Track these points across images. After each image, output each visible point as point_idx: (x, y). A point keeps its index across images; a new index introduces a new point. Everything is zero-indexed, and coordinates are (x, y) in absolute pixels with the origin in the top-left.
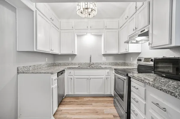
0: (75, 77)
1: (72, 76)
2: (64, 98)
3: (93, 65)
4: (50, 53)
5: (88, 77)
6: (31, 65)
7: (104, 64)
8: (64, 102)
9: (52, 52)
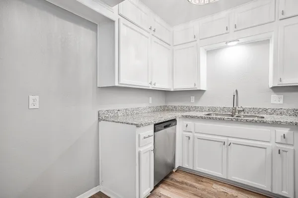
0: (196, 135)
1: (191, 132)
2: (174, 171)
3: (242, 113)
4: (150, 88)
5: (226, 138)
6: (120, 108)
7: (274, 111)
8: (172, 179)
9: (153, 86)
